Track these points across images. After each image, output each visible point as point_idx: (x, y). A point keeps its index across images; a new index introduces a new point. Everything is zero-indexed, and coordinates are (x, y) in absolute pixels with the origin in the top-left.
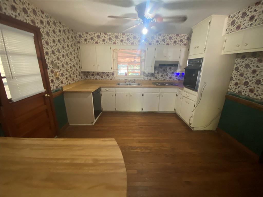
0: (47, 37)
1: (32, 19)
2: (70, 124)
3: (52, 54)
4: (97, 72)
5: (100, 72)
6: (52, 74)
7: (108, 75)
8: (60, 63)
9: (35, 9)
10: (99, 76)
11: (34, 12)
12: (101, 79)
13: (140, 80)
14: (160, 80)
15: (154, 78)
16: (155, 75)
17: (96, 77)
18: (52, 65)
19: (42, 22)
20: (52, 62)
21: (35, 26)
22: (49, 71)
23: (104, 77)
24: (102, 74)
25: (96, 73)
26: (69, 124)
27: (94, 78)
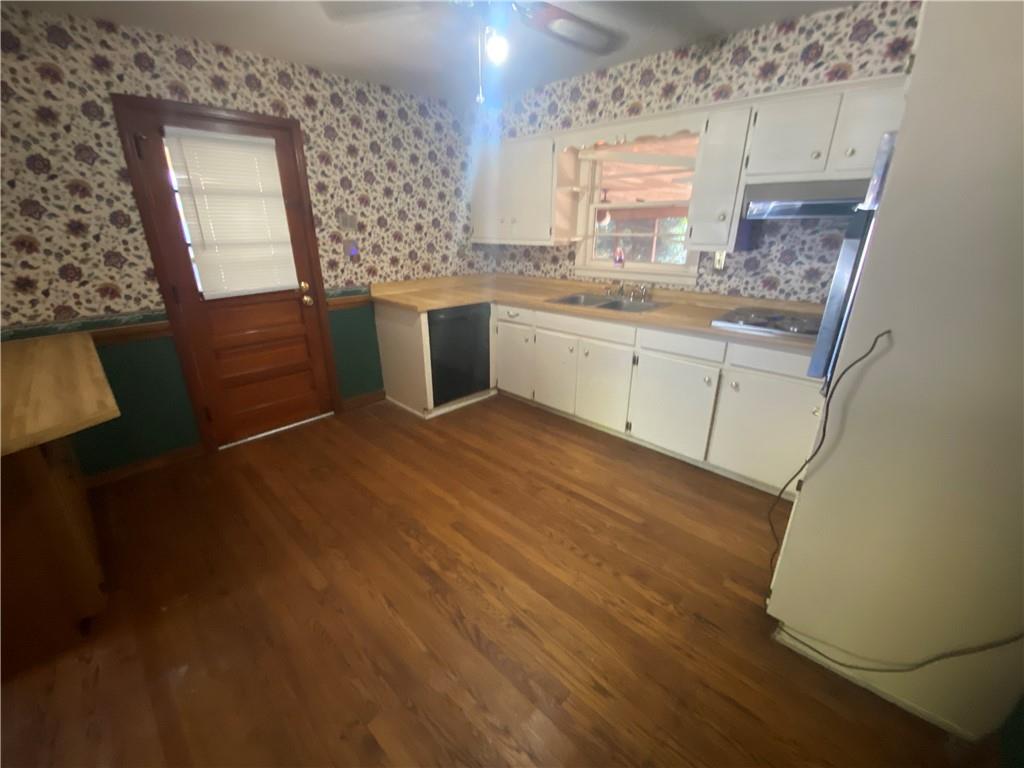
0: (324, 142)
1: (277, 101)
2: (388, 397)
3: (342, 189)
4: (525, 246)
5: (533, 247)
6: (334, 243)
7: (555, 260)
8: (372, 213)
9: (286, 69)
10: (530, 260)
11: (284, 79)
12: (533, 272)
13: (682, 290)
14: (793, 298)
15: (759, 282)
16: (765, 269)
17: (520, 267)
18: (338, 221)
19: (310, 102)
20: (339, 211)
21: (284, 117)
22: (322, 236)
23: (542, 268)
24: (537, 255)
25: (522, 250)
26: (384, 394)
27: (516, 270)
